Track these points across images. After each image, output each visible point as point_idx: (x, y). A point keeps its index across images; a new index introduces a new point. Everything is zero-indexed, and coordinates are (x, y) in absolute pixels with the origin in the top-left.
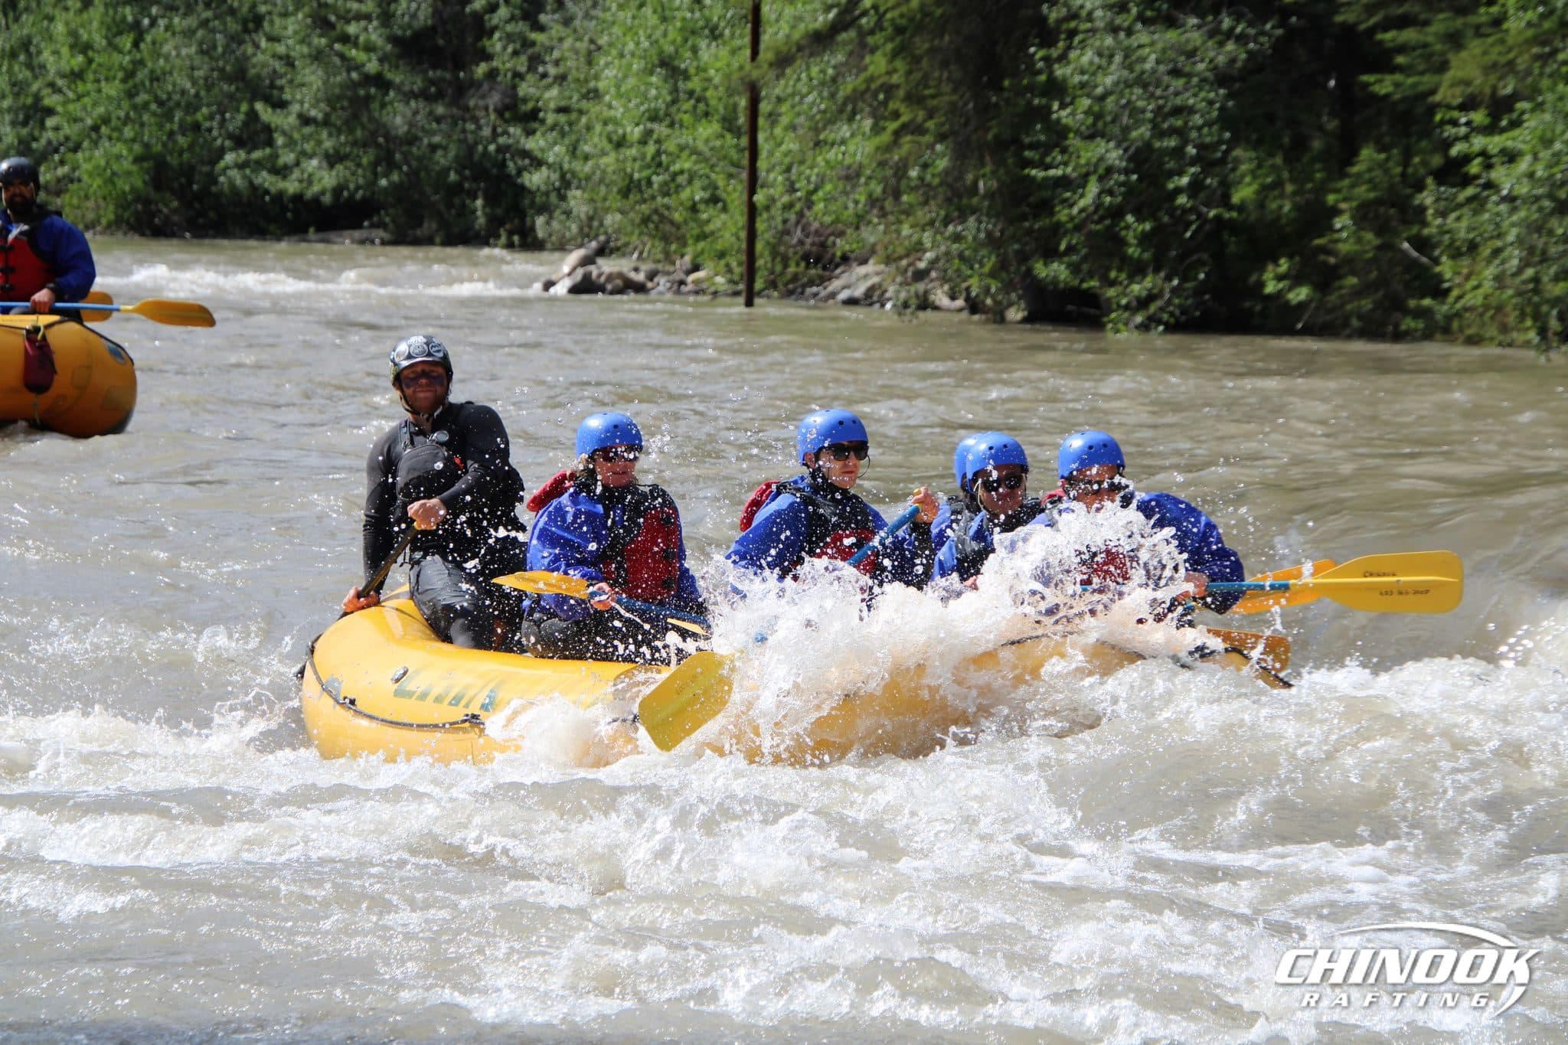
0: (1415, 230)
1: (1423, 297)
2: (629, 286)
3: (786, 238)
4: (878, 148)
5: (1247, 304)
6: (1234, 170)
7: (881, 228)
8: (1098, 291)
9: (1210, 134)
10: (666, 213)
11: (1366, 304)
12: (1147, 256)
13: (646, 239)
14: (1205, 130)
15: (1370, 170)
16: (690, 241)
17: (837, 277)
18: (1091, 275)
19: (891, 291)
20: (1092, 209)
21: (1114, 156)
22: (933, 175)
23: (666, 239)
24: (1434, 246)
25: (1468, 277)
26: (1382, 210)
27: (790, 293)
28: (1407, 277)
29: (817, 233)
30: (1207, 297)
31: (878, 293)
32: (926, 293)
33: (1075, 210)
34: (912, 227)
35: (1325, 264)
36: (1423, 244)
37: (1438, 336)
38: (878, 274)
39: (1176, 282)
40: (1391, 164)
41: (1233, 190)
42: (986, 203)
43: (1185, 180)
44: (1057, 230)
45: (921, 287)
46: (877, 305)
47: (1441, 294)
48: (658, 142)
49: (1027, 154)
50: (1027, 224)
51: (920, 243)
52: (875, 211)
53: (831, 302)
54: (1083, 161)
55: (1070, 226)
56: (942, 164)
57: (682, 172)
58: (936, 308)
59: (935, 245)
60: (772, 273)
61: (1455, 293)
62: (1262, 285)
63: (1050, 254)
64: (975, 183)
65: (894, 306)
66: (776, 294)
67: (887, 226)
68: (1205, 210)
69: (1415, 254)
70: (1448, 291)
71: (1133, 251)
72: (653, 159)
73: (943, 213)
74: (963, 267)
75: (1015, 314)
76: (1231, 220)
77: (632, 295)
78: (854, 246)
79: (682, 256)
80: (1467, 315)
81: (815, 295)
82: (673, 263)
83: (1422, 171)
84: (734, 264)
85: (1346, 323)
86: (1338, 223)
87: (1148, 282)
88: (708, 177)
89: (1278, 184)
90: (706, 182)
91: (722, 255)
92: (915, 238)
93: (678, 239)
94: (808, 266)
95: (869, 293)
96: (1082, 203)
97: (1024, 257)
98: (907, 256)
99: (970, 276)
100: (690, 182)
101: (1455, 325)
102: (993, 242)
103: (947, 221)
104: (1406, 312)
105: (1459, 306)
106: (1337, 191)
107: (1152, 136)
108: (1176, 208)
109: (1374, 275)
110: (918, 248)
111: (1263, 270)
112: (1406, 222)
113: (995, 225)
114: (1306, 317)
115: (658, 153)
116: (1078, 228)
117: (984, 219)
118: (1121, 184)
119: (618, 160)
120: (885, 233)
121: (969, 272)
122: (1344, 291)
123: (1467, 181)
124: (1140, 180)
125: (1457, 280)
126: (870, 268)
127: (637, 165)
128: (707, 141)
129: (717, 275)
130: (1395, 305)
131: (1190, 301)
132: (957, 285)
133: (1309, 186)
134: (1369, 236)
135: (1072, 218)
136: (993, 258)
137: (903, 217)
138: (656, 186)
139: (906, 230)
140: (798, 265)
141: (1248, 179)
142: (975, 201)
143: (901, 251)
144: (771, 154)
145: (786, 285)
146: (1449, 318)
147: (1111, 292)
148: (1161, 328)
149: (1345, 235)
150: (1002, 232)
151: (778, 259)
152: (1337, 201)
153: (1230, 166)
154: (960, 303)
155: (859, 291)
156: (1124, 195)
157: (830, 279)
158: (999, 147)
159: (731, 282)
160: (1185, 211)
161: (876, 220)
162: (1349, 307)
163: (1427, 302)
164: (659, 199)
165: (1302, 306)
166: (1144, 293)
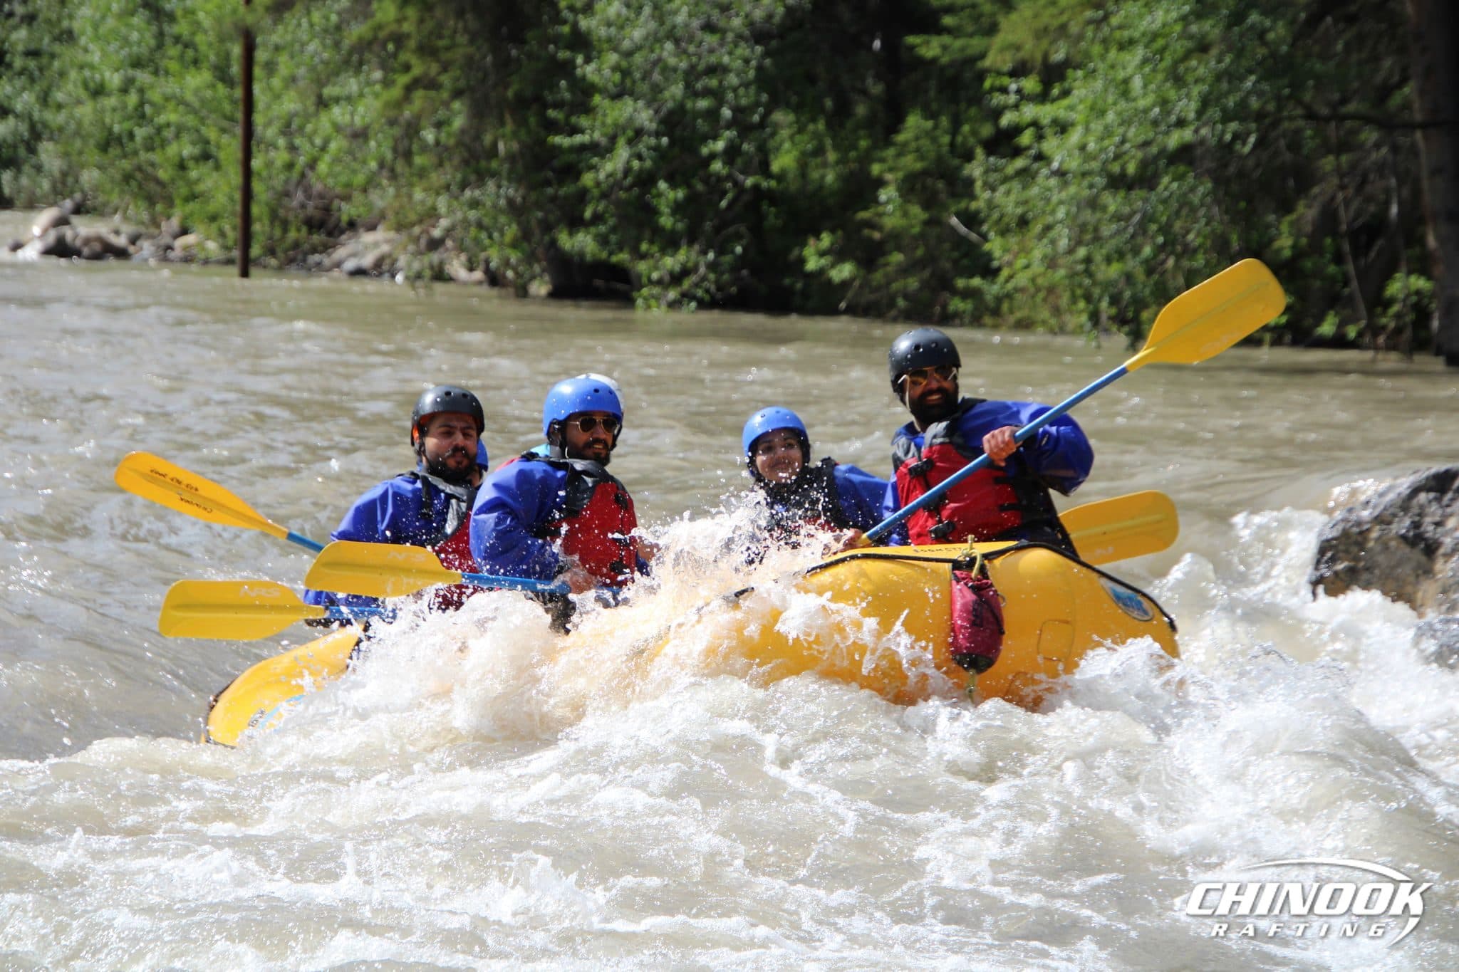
0: (963, 205)
1: (971, 276)
2: (107, 251)
3: (286, 201)
4: (387, 105)
5: (787, 281)
6: (773, 134)
7: (391, 191)
8: (630, 265)
9: (747, 95)
10: (150, 169)
11: (913, 283)
12: (680, 226)
13: (127, 198)
14: (742, 91)
15: (917, 138)
16: (178, 202)
17: (343, 245)
18: (621, 249)
19: (402, 261)
20: (620, 175)
21: (645, 117)
22: (449, 135)
23: (151, 201)
24: (982, 222)
25: (1016, 256)
26: (929, 181)
27: (291, 261)
28: (956, 254)
29: (321, 196)
30: (745, 272)
31: (388, 261)
32: (441, 264)
33: (602, 176)
34: (425, 190)
35: (870, 240)
36: (971, 220)
37: (987, 320)
38: (387, 241)
39: (711, 256)
40: (938, 132)
41: (772, 157)
42: (506, 166)
43: (720, 145)
44: (582, 196)
45: (435, 257)
46: (387, 275)
47: (990, 273)
48: (141, 91)
49: (552, 113)
50: (550, 191)
51: (434, 208)
52: (385, 173)
53: (336, 273)
54: (609, 121)
55: (596, 192)
56: (458, 123)
57: (168, 125)
58: (450, 279)
59: (451, 211)
60: (271, 238)
61: (1005, 273)
62: (802, 261)
63: (575, 223)
64: (495, 145)
65: (407, 278)
66: (273, 262)
67: (398, 189)
68: (741, 177)
69: (963, 229)
70: (998, 270)
71: (666, 221)
72: (136, 109)
73: (459, 176)
74: (483, 235)
75: (540, 288)
76: (769, 190)
77: (112, 261)
78: (362, 209)
79: (169, 218)
80: (1018, 296)
81: (319, 264)
82: (158, 226)
83: (972, 141)
84: (227, 228)
85: (892, 303)
86: (883, 195)
87: (682, 255)
88: (198, 131)
89: (819, 151)
90: (195, 136)
91: (213, 218)
92: (429, 202)
93: (164, 198)
94: (310, 232)
95: (378, 264)
96: (609, 167)
97: (547, 227)
98: (420, 221)
99: (491, 246)
100: (177, 136)
101: (1005, 306)
102: (514, 209)
103: (464, 186)
104: (954, 292)
105: (1010, 286)
106: (882, 160)
107: (685, 97)
108: (710, 176)
109: (920, 252)
110: (432, 215)
111: (804, 244)
112: (955, 195)
113: (516, 191)
114: (850, 294)
115: (141, 104)
116: (604, 196)
117: (505, 183)
118: (649, 148)
119: (95, 110)
120: (397, 196)
121: (487, 242)
122: (889, 269)
123: (1017, 152)
124: (672, 143)
125: (1007, 258)
126: (380, 235)
127: (117, 116)
128: (196, 91)
129: (208, 239)
130: (943, 284)
131: (726, 277)
132: (476, 256)
133: (853, 154)
134: (917, 212)
135: (598, 184)
136: (514, 227)
137: (415, 179)
138: (138, 139)
139: (418, 195)
140: (299, 230)
141: (787, 145)
142: (494, 164)
143: (413, 217)
144: (268, 107)
145: (286, 251)
146: (999, 300)
147: (642, 267)
148: (693, 304)
149: (890, 208)
150: (524, 198)
151: (277, 224)
152: (882, 172)
153: (768, 130)
154: (478, 275)
155: (367, 261)
156: (654, 161)
157: (334, 246)
158: (521, 105)
159: (227, 248)
160: (720, 179)
161: (385, 182)
162: (895, 286)
163: (976, 282)
164: (144, 156)
165: (845, 284)
166: (677, 268)
